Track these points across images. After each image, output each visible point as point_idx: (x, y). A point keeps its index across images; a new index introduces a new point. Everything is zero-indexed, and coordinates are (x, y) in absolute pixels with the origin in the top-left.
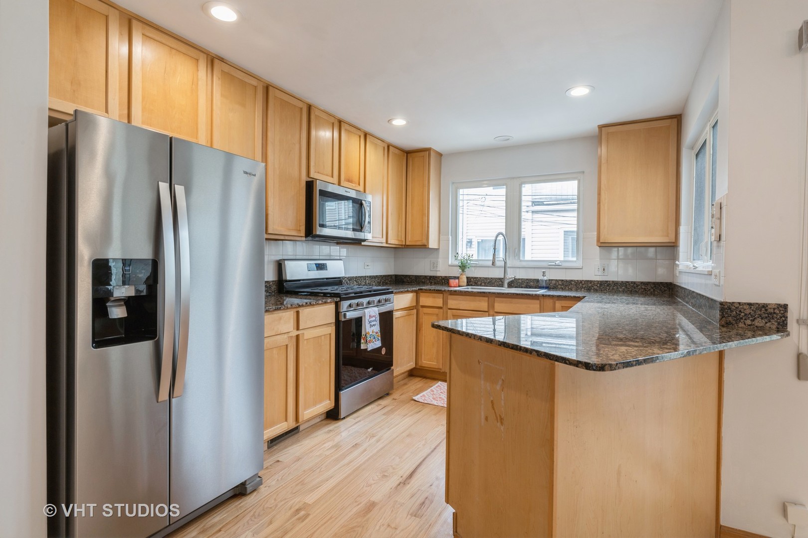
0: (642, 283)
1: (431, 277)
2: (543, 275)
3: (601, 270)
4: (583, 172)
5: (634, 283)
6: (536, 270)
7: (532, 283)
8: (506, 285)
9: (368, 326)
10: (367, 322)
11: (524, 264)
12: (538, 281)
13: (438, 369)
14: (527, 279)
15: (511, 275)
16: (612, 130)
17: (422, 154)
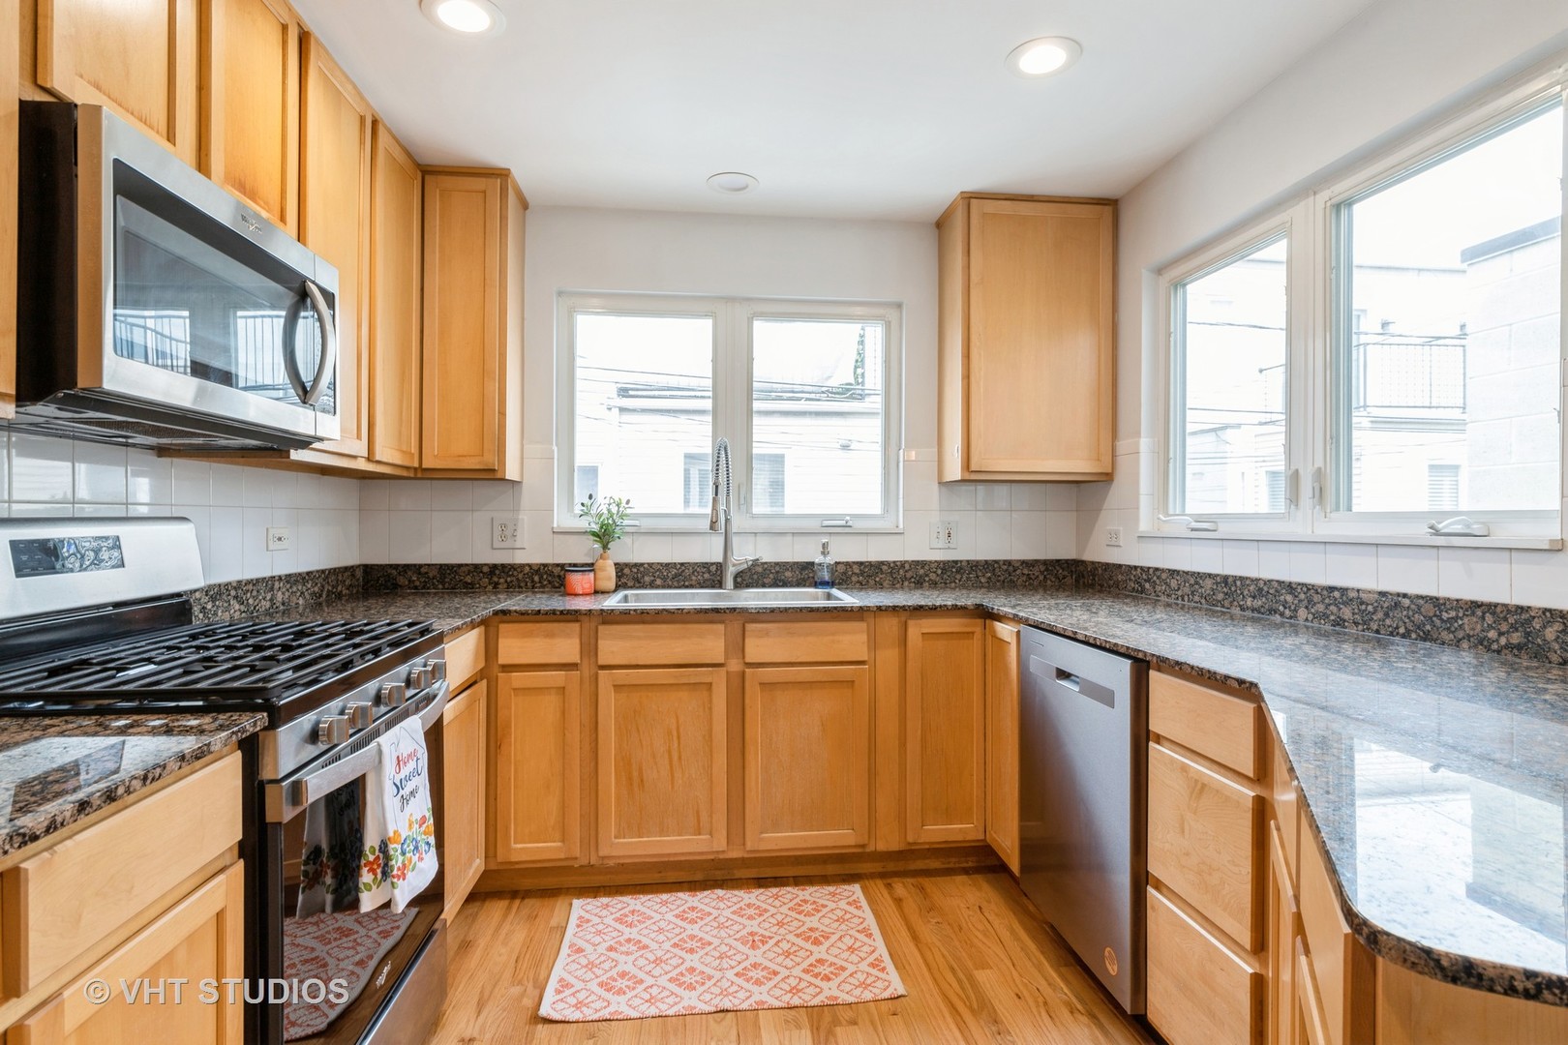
0: (1024, 563)
1: (494, 567)
2: (823, 553)
3: (943, 535)
4: (899, 306)
5: (1008, 563)
6: (802, 539)
7: (788, 574)
8: (729, 582)
10: (389, 789)
11: (762, 525)
12: (809, 566)
13: (567, 859)
14: (777, 564)
15: (745, 553)
16: (990, 206)
17: (480, 183)
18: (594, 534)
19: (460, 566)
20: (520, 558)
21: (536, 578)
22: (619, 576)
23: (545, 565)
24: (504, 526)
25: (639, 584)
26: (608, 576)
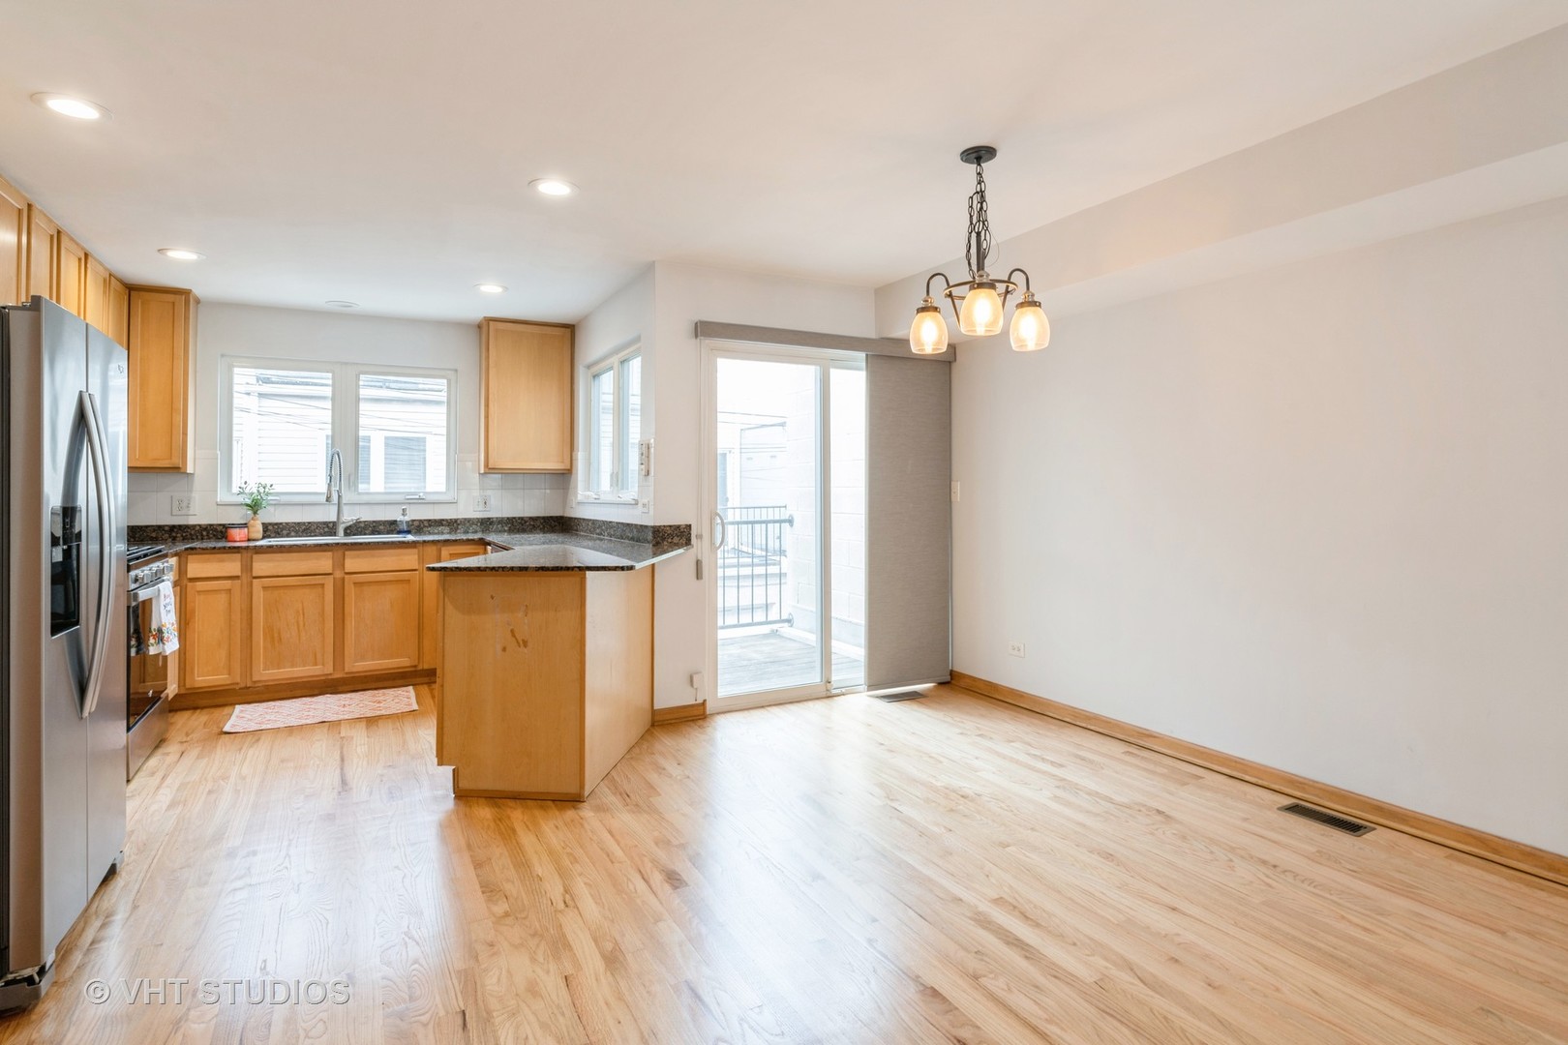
0: (531, 518)
1: (174, 526)
2: (403, 514)
3: (482, 504)
4: (456, 370)
5: (522, 518)
6: (388, 507)
7: (381, 527)
8: (341, 532)
9: (163, 611)
10: (162, 607)
11: (365, 498)
12: (394, 522)
13: (232, 684)
14: (374, 522)
15: (349, 517)
16: (501, 326)
17: (170, 298)
18: (247, 505)
19: (147, 527)
20: (192, 521)
21: (204, 533)
22: (264, 531)
23: (211, 525)
24: (180, 501)
25: (278, 534)
26: (257, 530)
